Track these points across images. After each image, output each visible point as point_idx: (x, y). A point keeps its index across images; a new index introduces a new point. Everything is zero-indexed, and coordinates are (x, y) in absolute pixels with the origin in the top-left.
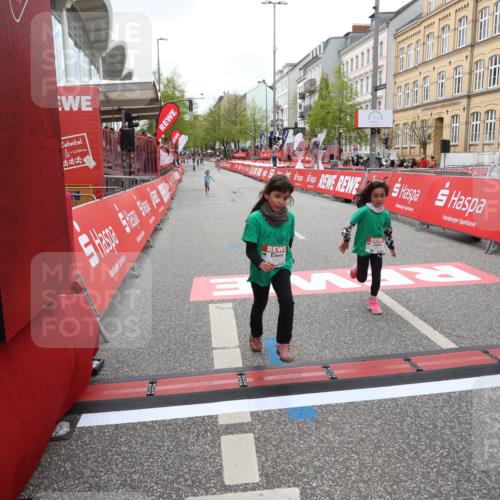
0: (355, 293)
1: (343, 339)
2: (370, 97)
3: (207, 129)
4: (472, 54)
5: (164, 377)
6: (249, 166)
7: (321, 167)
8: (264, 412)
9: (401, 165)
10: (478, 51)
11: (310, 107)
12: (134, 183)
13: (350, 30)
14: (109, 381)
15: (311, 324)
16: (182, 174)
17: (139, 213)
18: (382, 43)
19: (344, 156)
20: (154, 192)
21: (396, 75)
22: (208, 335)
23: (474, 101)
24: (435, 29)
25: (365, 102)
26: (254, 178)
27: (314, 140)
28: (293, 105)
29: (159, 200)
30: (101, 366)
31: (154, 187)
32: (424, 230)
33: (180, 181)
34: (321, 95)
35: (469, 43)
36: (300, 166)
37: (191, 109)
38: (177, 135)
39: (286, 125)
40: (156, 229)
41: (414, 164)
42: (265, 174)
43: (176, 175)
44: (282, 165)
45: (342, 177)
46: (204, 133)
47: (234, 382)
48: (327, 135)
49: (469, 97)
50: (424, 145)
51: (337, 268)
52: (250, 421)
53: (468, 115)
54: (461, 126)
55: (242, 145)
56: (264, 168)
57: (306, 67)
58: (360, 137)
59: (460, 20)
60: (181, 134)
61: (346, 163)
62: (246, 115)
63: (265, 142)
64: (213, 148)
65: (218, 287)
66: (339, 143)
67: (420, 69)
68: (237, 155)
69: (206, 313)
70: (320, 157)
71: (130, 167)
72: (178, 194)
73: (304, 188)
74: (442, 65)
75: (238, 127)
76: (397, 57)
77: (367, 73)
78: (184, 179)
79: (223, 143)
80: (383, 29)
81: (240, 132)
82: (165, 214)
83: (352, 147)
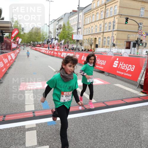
3: (28, 37)
4: (104, 20)
6: (41, 49)
7: (62, 50)
9: (85, 51)
10: (106, 20)
11: (60, 33)
12: (3, 53)
13: (72, 11)
16: (20, 50)
17: (4, 62)
18: (80, 16)
19: (69, 47)
20: (10, 56)
21: (84, 25)
23: (105, 34)
24: (95, 13)
25: (75, 32)
26: (42, 53)
27: (60, 42)
28: (55, 32)
29: (11, 59)
31: (9, 54)
33: (19, 53)
34: (63, 29)
35: (103, 17)
36: (56, 50)
37: (23, 30)
38: (18, 38)
39: (53, 37)
40: (10, 68)
42: (46, 52)
43: (18, 51)
44: (51, 49)
45: (68, 53)
46: (27, 38)
48: (65, 41)
49: (103, 33)
50: (91, 45)
53: (103, 38)
54: (101, 40)
55: (39, 43)
56: (45, 50)
57: (59, 21)
58: (74, 42)
59: (101, 11)
60: (19, 38)
61: (70, 49)
62: (40, 34)
63: (46, 42)
64: (30, 43)
66: (68, 44)
67: (91, 24)
68: (37, 46)
70: (62, 47)
71: (2, 47)
72: (18, 57)
73: (57, 56)
74: (96, 23)
75: (38, 37)
76: (85, 20)
77: (76, 24)
78: (20, 52)
79: (33, 42)
80: (81, 12)
81: (39, 39)
82: (13, 63)
83: (72, 45)
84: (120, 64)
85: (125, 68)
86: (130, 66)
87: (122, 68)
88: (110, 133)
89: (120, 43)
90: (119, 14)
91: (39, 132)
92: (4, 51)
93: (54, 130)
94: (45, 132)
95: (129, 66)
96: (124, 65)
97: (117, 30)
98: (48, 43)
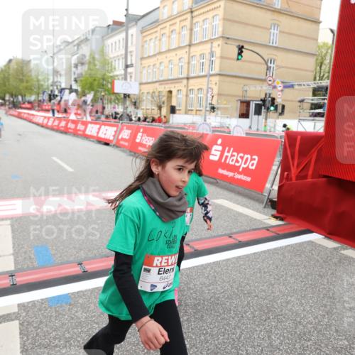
2: (123, 72)
4: (189, 51)
6: (33, 115)
7: (89, 119)
9: (145, 120)
10: (193, 49)
11: (82, 74)
13: (111, 23)
18: (132, 35)
19: (107, 112)
21: (142, 59)
23: (191, 81)
24: (167, 31)
25: (121, 75)
26: (37, 124)
27: (83, 98)
28: (69, 72)
34: (89, 69)
35: (187, 42)
36: (73, 117)
39: (63, 86)
41: (153, 120)
44: (60, 116)
45: (103, 127)
48: (94, 96)
50: (160, 108)
53: (187, 90)
54: (182, 96)
55: (28, 98)
56: (45, 117)
58: (117, 99)
59: (182, 28)
61: (107, 117)
62: (31, 76)
63: (46, 97)
64: (3, 99)
67: (158, 57)
68: (23, 106)
70: (88, 111)
73: (75, 133)
74: (171, 55)
75: (25, 84)
76: (143, 46)
77: (122, 55)
79: (12, 95)
80: (133, 25)
81: (26, 89)
83: (112, 106)
84: (226, 154)
85: (237, 161)
86: (247, 159)
87: (231, 163)
88: (202, 316)
89: (225, 104)
90: (222, 37)
91: (26, 324)
93: (66, 317)
94: (41, 322)
95: (246, 156)
96: (234, 156)
97: (219, 75)
98: (50, 100)
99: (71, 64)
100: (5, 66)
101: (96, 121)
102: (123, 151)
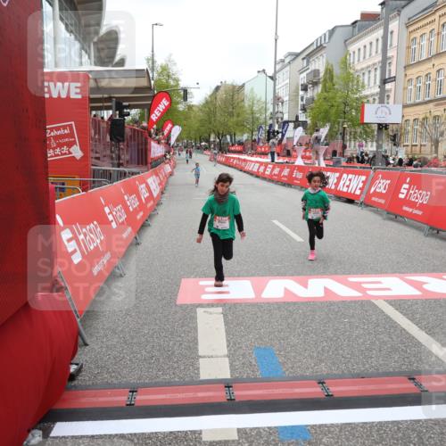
0: (355, 302)
1: (341, 352)
2: (378, 90)
3: (201, 120)
5: (145, 386)
6: (245, 160)
7: (323, 164)
8: (251, 429)
9: (410, 163)
11: (313, 99)
12: (123, 175)
13: (359, 19)
14: (87, 388)
15: (307, 334)
16: (173, 167)
17: (126, 208)
18: (392, 32)
19: (348, 153)
20: (144, 186)
21: (406, 67)
22: (195, 341)
25: (372, 95)
26: (251, 173)
27: (315, 135)
28: (294, 97)
29: (147, 195)
30: (79, 371)
31: (143, 181)
32: (432, 235)
33: (171, 174)
34: (324, 86)
36: (299, 162)
37: (185, 98)
38: (170, 125)
39: (286, 118)
40: (144, 226)
41: (425, 163)
42: (261, 170)
43: (168, 168)
44: (281, 161)
45: (345, 176)
46: (197, 125)
47: (220, 395)
48: (330, 130)
50: (436, 143)
51: (336, 274)
52: (237, 438)
55: (238, 138)
56: (261, 164)
57: (309, 56)
58: (366, 132)
60: (173, 125)
61: (350, 160)
62: (243, 107)
63: (263, 135)
64: (208, 141)
65: (207, 289)
66: (343, 139)
67: (434, 61)
68: (233, 149)
69: (194, 318)
70: (321, 153)
71: (119, 158)
72: (168, 188)
73: (303, 186)
75: (235, 119)
76: (409, 47)
77: (374, 64)
78: (175, 173)
79: (218, 135)
80: (395, 17)
81: (237, 125)
82: (154, 209)
83: (357, 144)
92: (126, 170)
99: (298, 85)
100: (210, 96)
101: (335, 167)
102: (376, 212)
